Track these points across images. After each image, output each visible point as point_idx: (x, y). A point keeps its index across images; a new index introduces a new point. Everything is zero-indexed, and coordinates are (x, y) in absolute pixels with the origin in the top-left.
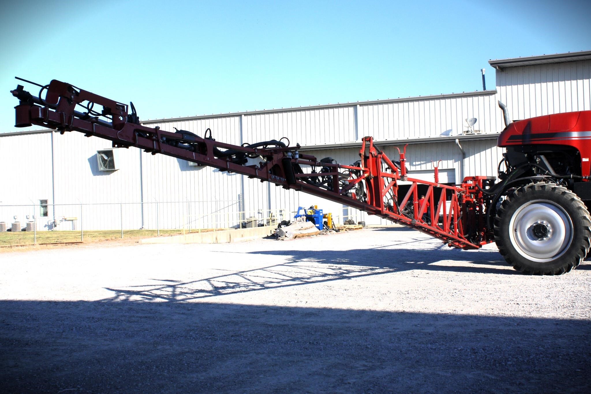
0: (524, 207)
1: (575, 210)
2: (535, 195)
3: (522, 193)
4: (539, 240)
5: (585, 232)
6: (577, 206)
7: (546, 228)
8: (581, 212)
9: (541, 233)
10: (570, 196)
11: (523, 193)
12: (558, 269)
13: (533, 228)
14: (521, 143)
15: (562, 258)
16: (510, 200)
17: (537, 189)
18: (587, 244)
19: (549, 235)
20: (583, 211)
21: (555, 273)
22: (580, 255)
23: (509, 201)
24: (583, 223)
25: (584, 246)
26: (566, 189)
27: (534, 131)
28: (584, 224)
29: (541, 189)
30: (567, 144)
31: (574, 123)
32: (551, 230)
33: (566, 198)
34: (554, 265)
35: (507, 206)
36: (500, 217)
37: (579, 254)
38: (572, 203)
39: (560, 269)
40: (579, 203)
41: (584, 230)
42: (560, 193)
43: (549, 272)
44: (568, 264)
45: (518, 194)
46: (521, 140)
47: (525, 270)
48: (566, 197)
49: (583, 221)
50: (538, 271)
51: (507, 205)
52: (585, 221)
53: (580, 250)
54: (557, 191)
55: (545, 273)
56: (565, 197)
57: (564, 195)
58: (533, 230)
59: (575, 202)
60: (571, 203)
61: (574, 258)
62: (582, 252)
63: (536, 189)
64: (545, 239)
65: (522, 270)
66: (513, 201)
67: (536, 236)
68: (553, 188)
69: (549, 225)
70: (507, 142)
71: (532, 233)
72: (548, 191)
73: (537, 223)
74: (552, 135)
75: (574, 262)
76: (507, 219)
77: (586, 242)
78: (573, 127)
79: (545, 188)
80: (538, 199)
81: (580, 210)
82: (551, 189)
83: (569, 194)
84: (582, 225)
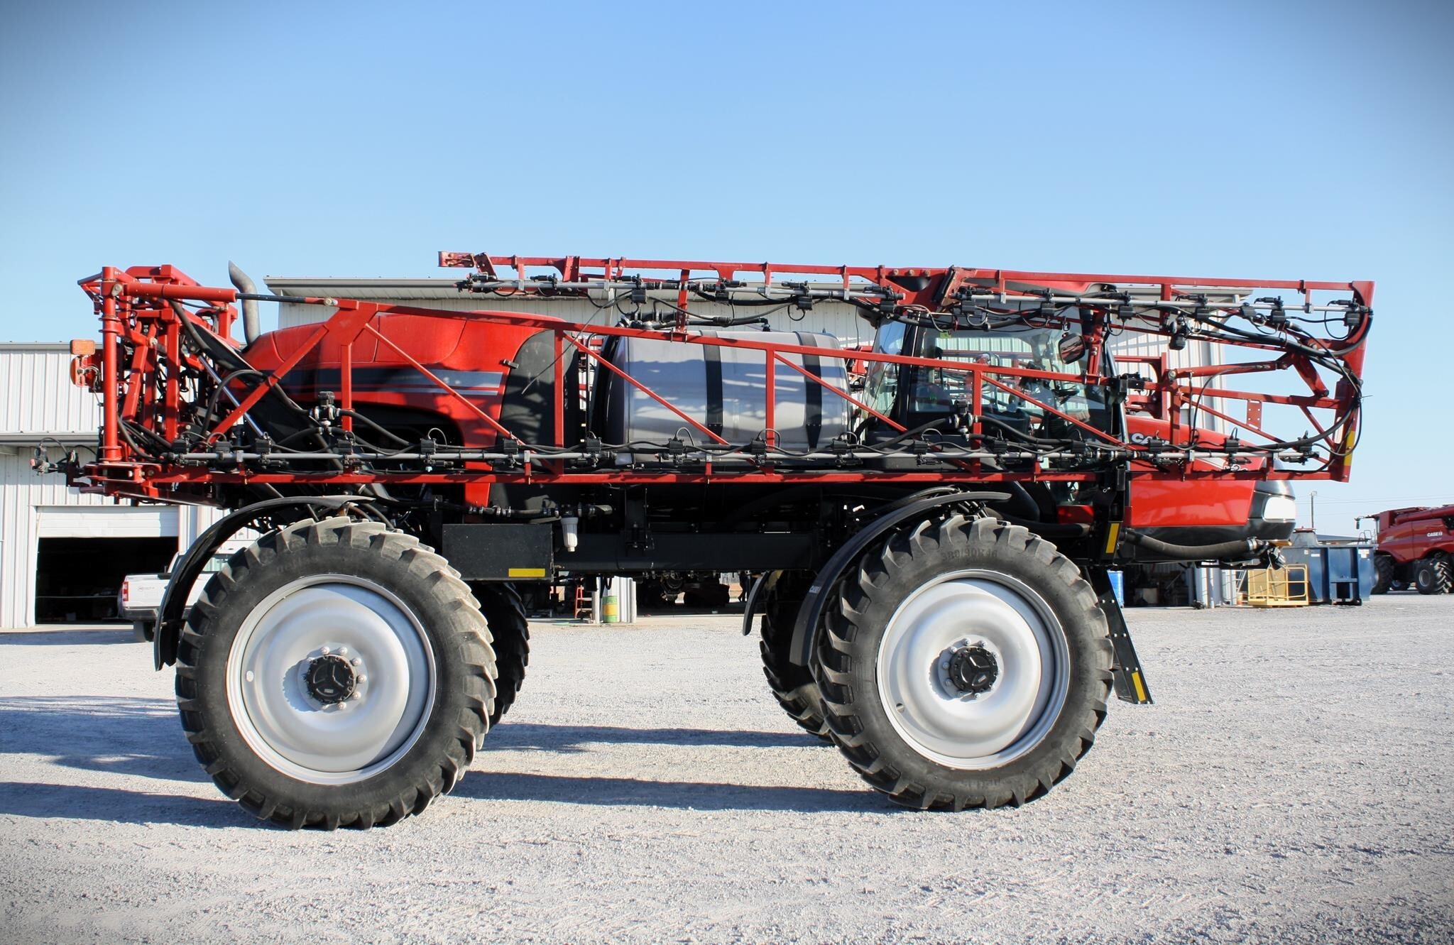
0: (278, 599)
1: (444, 610)
2: (317, 559)
3: (272, 551)
4: (325, 711)
5: (472, 683)
6: (450, 598)
7: (349, 672)
8: (463, 619)
9: (333, 686)
10: (429, 565)
11: (276, 551)
12: (385, 808)
13: (306, 670)
15: (401, 770)
16: (233, 575)
17: (325, 540)
18: (479, 722)
19: (358, 694)
20: (469, 616)
21: (373, 821)
22: (454, 760)
23: (230, 577)
24: (466, 653)
25: (470, 730)
26: (415, 543)
27: (326, 363)
28: (470, 655)
29: (335, 539)
31: (450, 345)
32: (364, 678)
33: (414, 570)
34: (370, 794)
35: (223, 595)
36: (196, 631)
37: (451, 756)
38: (435, 589)
39: (390, 807)
40: (455, 589)
41: (468, 678)
42: (396, 553)
43: (356, 817)
44: (418, 790)
45: (260, 556)
47: (275, 813)
48: (417, 567)
49: (469, 648)
50: (319, 817)
51: (224, 590)
52: (473, 647)
53: (456, 745)
54: (386, 546)
55: (341, 821)
56: (413, 566)
57: (410, 561)
58: (308, 678)
59: (445, 584)
60: (431, 587)
61: (438, 770)
62: (463, 750)
63: (322, 538)
64: (344, 705)
65: (268, 813)
66: (241, 578)
67: (316, 696)
68: (373, 538)
69: (359, 661)
71: (303, 685)
72: (358, 547)
73: (320, 651)
74: (383, 375)
75: (437, 784)
76: (220, 640)
77: (475, 716)
78: (448, 355)
79: (350, 537)
80: (325, 572)
81: (459, 612)
82: (369, 541)
83: (424, 559)
84: (464, 659)
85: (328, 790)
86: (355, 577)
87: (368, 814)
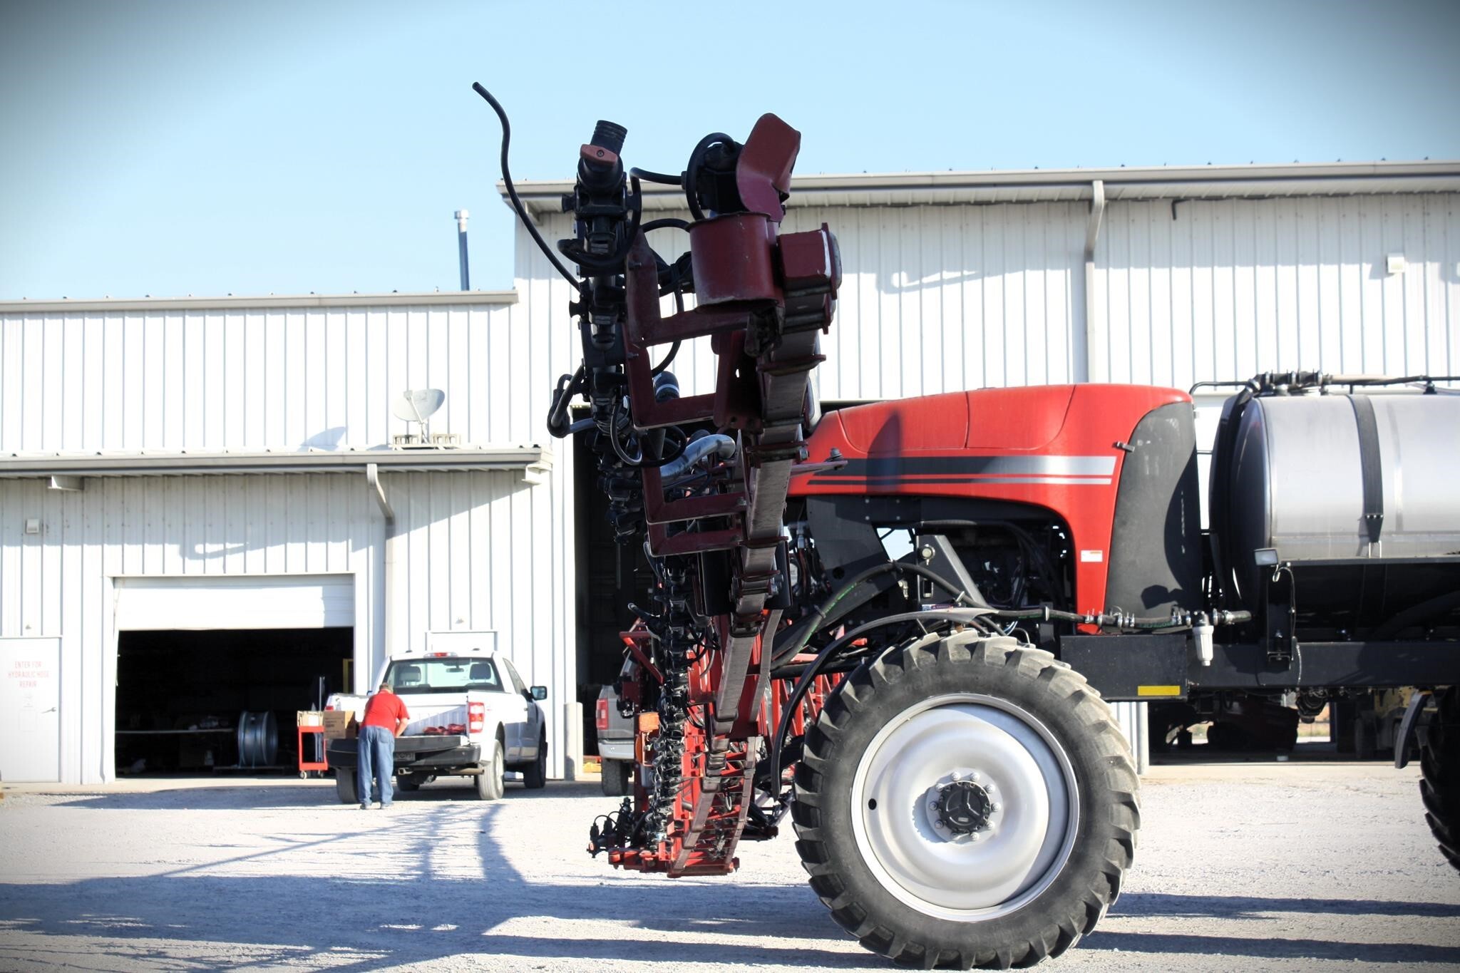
0: (904, 719)
1: (1087, 733)
2: (949, 678)
3: (899, 668)
4: (957, 842)
5: (1119, 812)
6: (1094, 720)
7: (986, 799)
8: (1106, 741)
9: (968, 814)
10: (1068, 683)
11: (903, 668)
12: (1025, 947)
13: (937, 797)
14: (863, 489)
15: (1041, 906)
16: (857, 695)
17: (957, 657)
18: (1124, 855)
19: (994, 823)
20: (1114, 739)
21: (1011, 961)
22: (1099, 896)
23: (853, 696)
24: (1112, 780)
25: (1116, 863)
26: (1050, 659)
27: (913, 448)
28: (1116, 782)
29: (967, 655)
30: (1030, 498)
31: (1053, 427)
32: (999, 806)
33: (1054, 689)
34: (1009, 931)
35: (846, 717)
36: (817, 754)
37: (1097, 891)
38: (1077, 709)
39: (1030, 946)
40: (1097, 709)
41: (1115, 806)
42: (1035, 671)
43: (993, 956)
44: (1060, 928)
45: (886, 674)
46: (864, 478)
47: (904, 951)
48: (1057, 686)
49: (1115, 774)
50: (953, 956)
51: (847, 710)
52: (1119, 772)
53: (1102, 880)
54: (1023, 663)
55: (976, 961)
56: (1053, 684)
57: (1050, 679)
58: (939, 806)
59: (1086, 704)
60: (1073, 708)
61: (1082, 907)
62: (1109, 886)
63: (953, 655)
64: (976, 835)
65: (896, 951)
66: (866, 698)
67: (949, 825)
68: (1009, 655)
69: (993, 788)
70: (810, 482)
71: (933, 815)
72: (993, 664)
73: (951, 777)
74: (979, 464)
75: (1080, 922)
76: (844, 765)
77: (1122, 849)
78: (1051, 438)
79: (983, 654)
80: (957, 691)
81: (1103, 735)
82: (1004, 657)
83: (1062, 677)
84: (1110, 787)
85: (962, 927)
86: (990, 696)
87: (1006, 954)
